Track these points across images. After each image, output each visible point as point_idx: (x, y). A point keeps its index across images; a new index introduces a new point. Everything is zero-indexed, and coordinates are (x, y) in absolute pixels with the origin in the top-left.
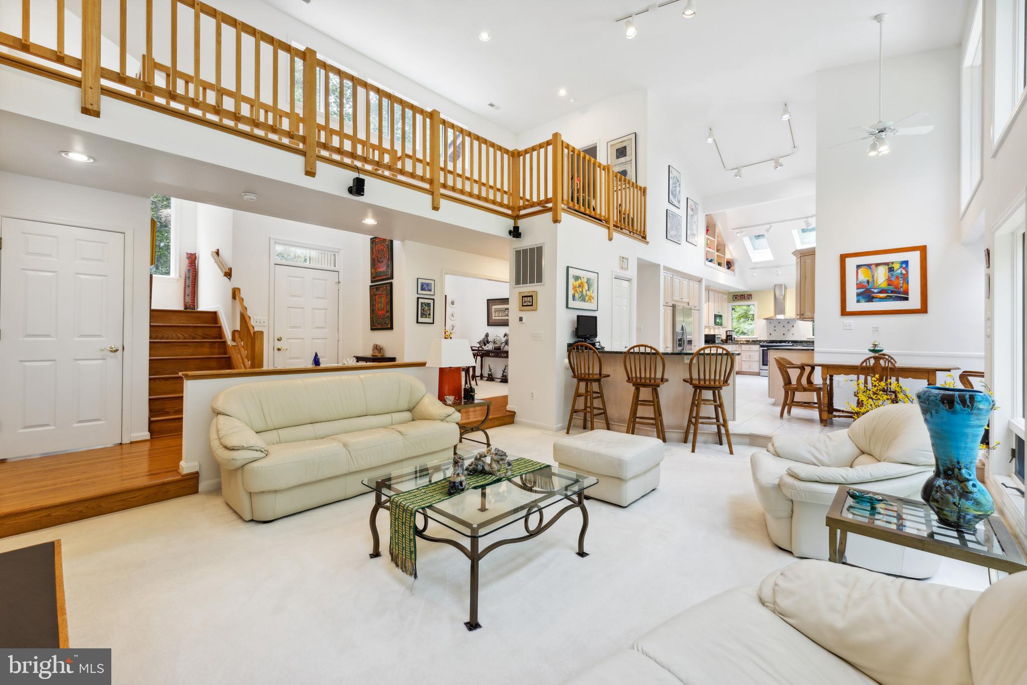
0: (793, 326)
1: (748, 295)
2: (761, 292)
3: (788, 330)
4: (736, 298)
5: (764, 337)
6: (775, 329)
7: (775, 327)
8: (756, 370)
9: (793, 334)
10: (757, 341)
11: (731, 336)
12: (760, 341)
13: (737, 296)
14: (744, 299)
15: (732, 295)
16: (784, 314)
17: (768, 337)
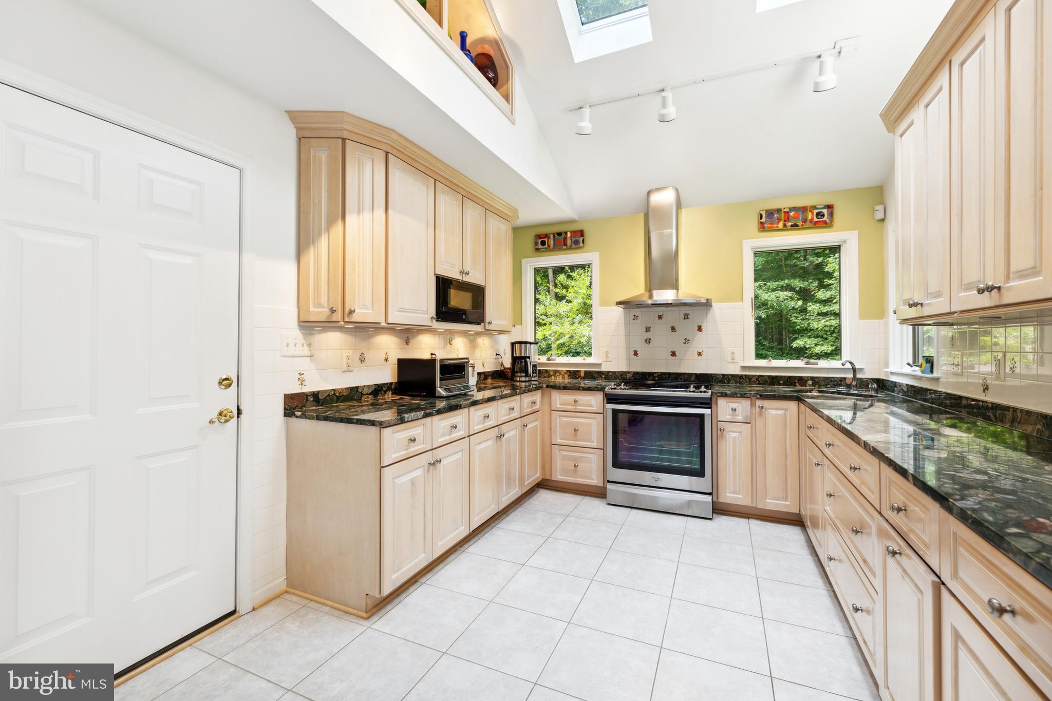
0: (700, 329)
1: (574, 233)
3: (687, 341)
4: (543, 243)
5: (617, 363)
6: (648, 335)
7: (648, 330)
8: (595, 480)
9: (700, 354)
10: (600, 373)
11: (525, 358)
12: (608, 376)
13: (546, 236)
14: (566, 245)
15: (532, 233)
16: (675, 286)
17: (629, 360)
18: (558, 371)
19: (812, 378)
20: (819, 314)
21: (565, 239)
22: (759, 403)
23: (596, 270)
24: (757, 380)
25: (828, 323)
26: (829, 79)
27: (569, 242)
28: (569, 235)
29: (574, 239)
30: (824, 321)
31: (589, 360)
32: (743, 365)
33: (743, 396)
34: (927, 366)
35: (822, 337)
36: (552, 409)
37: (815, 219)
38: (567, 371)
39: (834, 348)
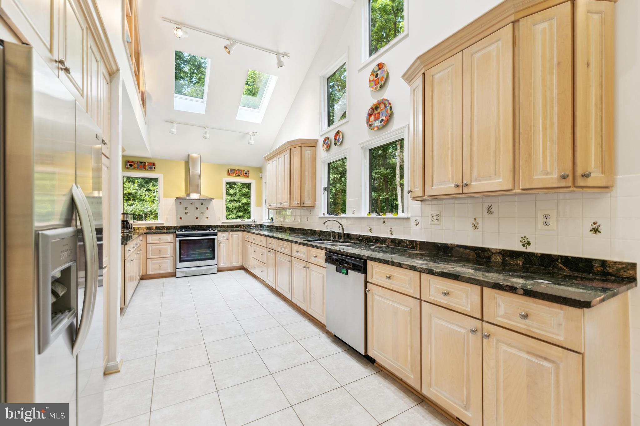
0: (207, 209)
1: (150, 163)
2: (167, 161)
3: (202, 213)
4: (131, 165)
5: (172, 222)
6: (186, 211)
7: (186, 208)
8: (170, 270)
9: (207, 218)
10: (164, 227)
11: (126, 221)
12: (168, 228)
13: (133, 162)
14: (145, 168)
15: (125, 160)
16: (199, 192)
17: (178, 222)
18: (140, 227)
19: (243, 225)
20: (230, 201)
21: (145, 165)
22: (231, 233)
23: (161, 182)
24: (227, 226)
25: (234, 205)
26: (252, 142)
27: (147, 168)
28: (147, 164)
29: (149, 166)
30: (233, 204)
31: (157, 222)
32: (223, 221)
33: (226, 231)
34: (271, 220)
35: (231, 211)
36: (147, 243)
37: (244, 174)
38: (146, 227)
39: (236, 216)
